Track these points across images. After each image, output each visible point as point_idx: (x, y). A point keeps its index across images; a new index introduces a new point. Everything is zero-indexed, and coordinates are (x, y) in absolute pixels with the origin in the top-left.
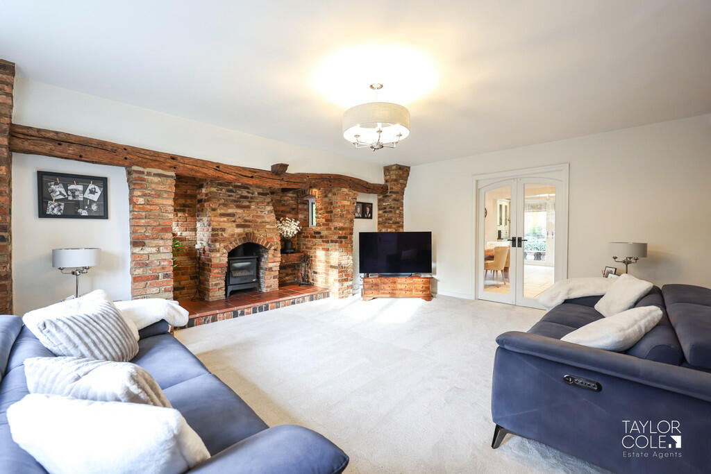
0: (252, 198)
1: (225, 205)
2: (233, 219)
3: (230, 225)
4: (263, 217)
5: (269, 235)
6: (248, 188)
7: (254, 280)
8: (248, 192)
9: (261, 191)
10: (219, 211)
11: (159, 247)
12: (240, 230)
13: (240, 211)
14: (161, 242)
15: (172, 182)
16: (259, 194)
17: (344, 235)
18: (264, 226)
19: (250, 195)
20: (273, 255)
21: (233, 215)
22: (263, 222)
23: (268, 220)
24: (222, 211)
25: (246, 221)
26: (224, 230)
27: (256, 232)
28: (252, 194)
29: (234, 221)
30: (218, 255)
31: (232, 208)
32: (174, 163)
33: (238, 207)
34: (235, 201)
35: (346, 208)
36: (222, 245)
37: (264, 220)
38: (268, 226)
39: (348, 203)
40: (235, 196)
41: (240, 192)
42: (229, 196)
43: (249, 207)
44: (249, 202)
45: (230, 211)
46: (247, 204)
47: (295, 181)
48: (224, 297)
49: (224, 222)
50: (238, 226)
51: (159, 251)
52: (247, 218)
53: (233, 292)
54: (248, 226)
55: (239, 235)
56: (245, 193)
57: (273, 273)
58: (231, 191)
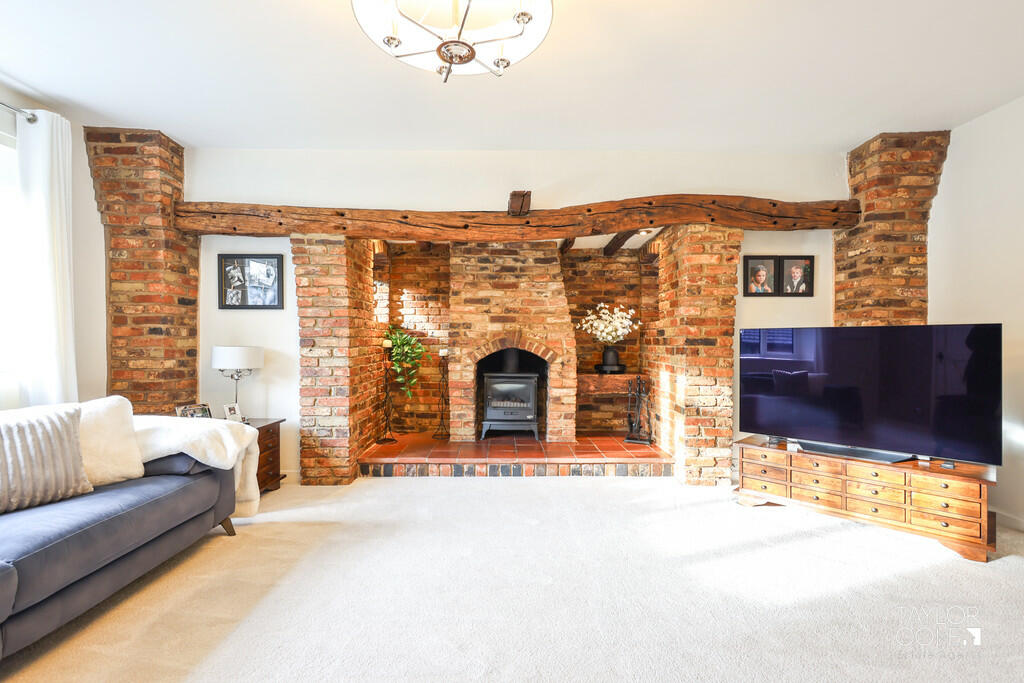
0: (522, 270)
1: (474, 284)
2: (485, 307)
3: (479, 317)
4: (542, 303)
5: (552, 336)
6: (516, 253)
7: (529, 417)
8: (516, 260)
9: (540, 255)
10: (464, 296)
11: (331, 349)
12: (497, 327)
13: (498, 293)
14: (334, 342)
15: (340, 250)
16: (537, 260)
17: (703, 336)
18: (543, 319)
19: (519, 265)
20: (560, 374)
21: (486, 301)
22: (542, 312)
23: (551, 308)
24: (469, 296)
25: (508, 310)
26: (468, 326)
27: (526, 330)
28: (523, 262)
29: (486, 312)
30: (458, 367)
31: (486, 289)
32: (339, 221)
33: (496, 286)
34: (491, 277)
35: (706, 272)
36: (465, 351)
37: (543, 308)
38: (549, 320)
39: (714, 260)
40: (492, 269)
41: (500, 261)
42: (483, 269)
43: (514, 286)
44: (517, 277)
45: (482, 294)
46: (513, 280)
47: (557, 223)
48: (472, 439)
49: (470, 312)
50: (494, 320)
51: (331, 355)
52: (511, 306)
53: (491, 433)
54: (513, 320)
55: (495, 335)
56: (509, 261)
57: (563, 407)
58: (486, 260)
